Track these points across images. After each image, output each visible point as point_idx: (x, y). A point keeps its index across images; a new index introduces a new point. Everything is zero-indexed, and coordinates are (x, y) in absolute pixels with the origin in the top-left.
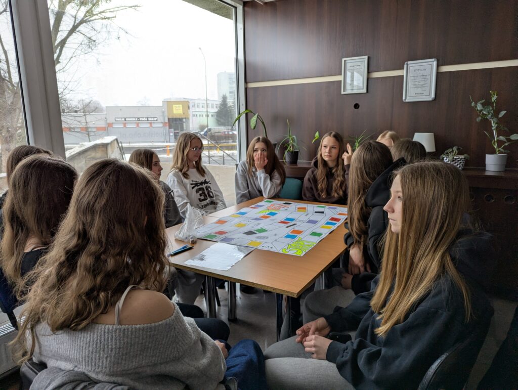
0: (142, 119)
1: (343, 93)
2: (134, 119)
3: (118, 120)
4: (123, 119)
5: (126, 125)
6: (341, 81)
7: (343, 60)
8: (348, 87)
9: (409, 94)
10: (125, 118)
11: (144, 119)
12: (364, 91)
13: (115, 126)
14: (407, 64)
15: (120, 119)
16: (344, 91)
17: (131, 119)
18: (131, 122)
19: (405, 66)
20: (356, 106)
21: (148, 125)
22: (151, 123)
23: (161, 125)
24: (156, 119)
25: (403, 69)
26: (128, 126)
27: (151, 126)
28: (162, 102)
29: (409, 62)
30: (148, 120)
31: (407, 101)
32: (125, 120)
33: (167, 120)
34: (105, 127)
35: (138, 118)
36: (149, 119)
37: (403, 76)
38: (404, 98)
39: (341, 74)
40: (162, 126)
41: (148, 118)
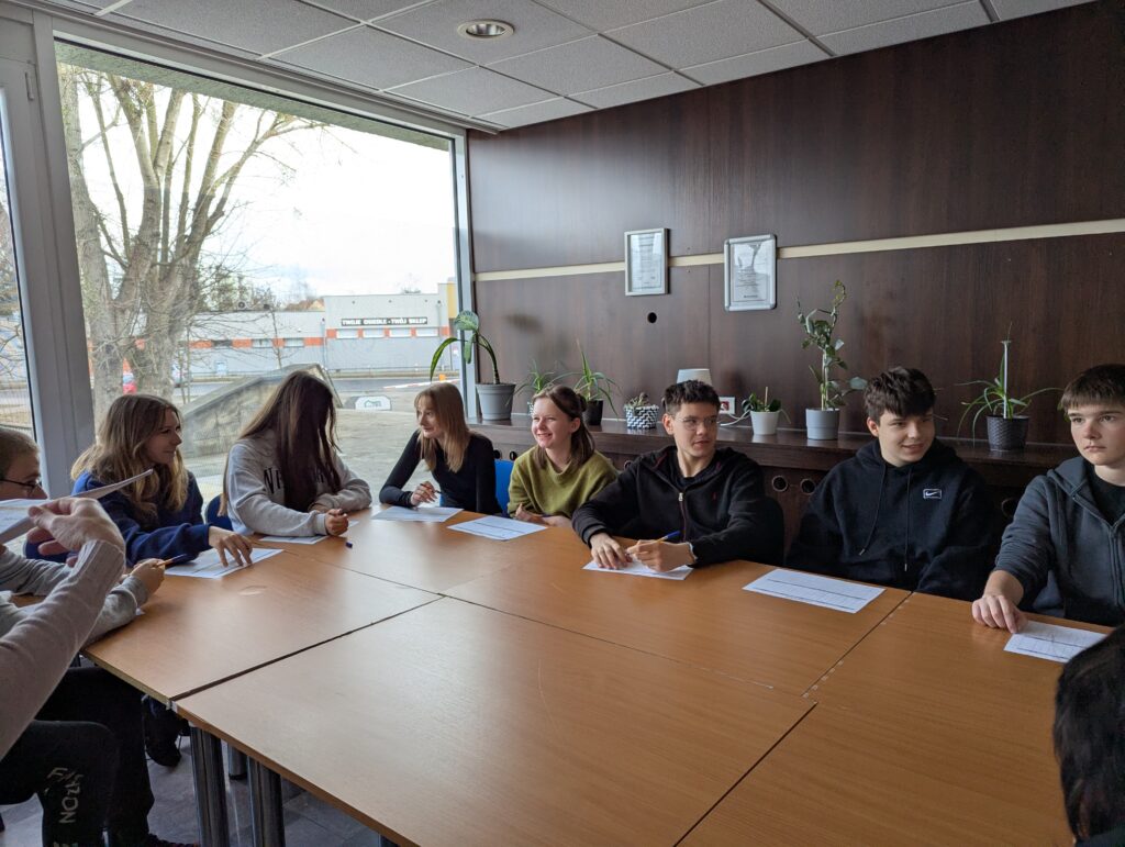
0: (397, 321)
1: (627, 294)
2: (380, 322)
3: (348, 322)
4: (359, 322)
5: (364, 332)
6: (623, 272)
7: (626, 234)
8: (636, 283)
9: (735, 297)
10: (362, 320)
11: (401, 321)
12: (662, 290)
13: (339, 335)
14: (729, 244)
15: (352, 322)
16: (630, 290)
17: (374, 322)
18: (374, 328)
19: (726, 246)
20: (652, 318)
21: (407, 334)
22: (414, 331)
23: (434, 333)
24: (424, 320)
25: (722, 252)
26: (366, 335)
27: (414, 333)
28: (436, 286)
29: (731, 241)
30: (408, 323)
31: (731, 309)
32: (362, 324)
33: (446, 324)
34: (322, 339)
35: (389, 319)
36: (411, 321)
37: (723, 264)
38: (726, 305)
39: (624, 261)
40: (436, 335)
41: (407, 319)
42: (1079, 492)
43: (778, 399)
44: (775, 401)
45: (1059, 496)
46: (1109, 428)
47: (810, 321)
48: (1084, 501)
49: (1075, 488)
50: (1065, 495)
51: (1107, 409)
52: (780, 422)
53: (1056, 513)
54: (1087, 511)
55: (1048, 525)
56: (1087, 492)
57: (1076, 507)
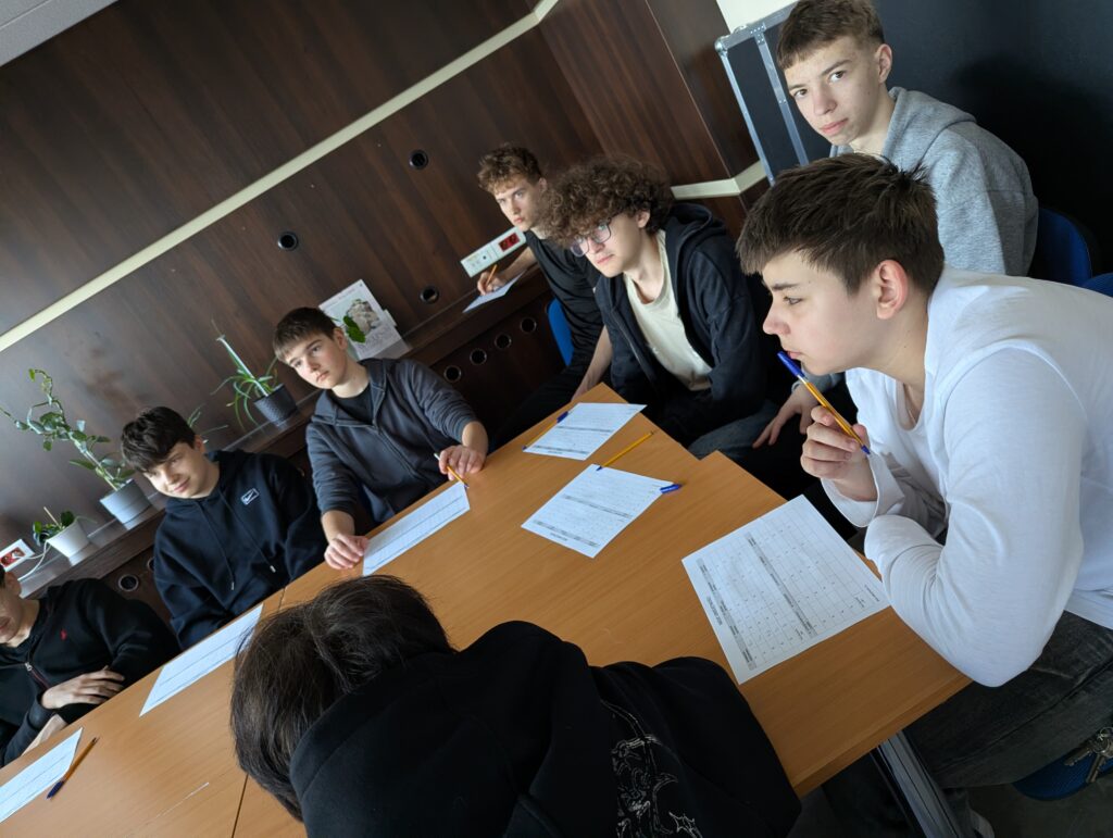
42: (337, 418)
43: (65, 511)
44: (63, 515)
45: (328, 430)
46: (320, 355)
47: (33, 422)
48: (345, 422)
49: (334, 417)
50: (331, 427)
51: (309, 343)
52: (85, 529)
53: (335, 444)
54: (351, 426)
55: (335, 456)
56: (342, 414)
57: (344, 430)
